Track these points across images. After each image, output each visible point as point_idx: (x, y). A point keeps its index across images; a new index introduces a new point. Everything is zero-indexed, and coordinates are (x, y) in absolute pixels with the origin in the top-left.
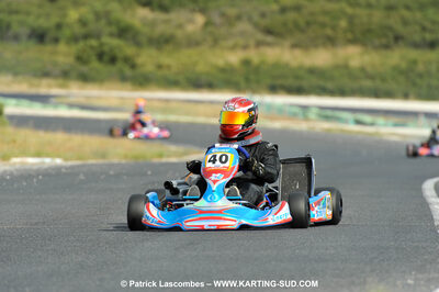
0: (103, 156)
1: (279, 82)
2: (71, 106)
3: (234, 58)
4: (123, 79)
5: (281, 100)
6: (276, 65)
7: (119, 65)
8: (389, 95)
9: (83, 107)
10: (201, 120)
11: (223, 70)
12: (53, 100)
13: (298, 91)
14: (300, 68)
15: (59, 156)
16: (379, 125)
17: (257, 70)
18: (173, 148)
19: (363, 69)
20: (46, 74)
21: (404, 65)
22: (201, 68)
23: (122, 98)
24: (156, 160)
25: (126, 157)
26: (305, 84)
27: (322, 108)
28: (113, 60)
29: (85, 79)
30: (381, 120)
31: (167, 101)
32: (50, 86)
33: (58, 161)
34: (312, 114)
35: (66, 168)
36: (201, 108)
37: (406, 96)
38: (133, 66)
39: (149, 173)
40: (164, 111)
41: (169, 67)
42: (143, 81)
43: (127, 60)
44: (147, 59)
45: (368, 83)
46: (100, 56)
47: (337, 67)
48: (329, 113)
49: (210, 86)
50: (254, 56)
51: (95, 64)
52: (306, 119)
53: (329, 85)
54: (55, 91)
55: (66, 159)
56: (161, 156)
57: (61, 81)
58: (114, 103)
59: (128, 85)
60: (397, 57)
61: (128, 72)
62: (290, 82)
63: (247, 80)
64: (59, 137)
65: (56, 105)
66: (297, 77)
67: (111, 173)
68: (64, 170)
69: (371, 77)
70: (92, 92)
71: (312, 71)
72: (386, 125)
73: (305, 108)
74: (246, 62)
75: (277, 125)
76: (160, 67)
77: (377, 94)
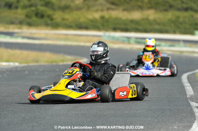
0: (37, 62)
1: (118, 26)
2: (23, 37)
3: (97, 15)
4: (47, 25)
5: (118, 34)
6: (116, 19)
7: (45, 19)
8: (167, 32)
9: (29, 38)
10: (82, 44)
11: (92, 21)
12: (15, 35)
13: (126, 30)
14: (127, 20)
15: (17, 62)
16: (162, 46)
17: (107, 21)
18: (69, 57)
19: (155, 20)
20: (12, 23)
21: (174, 18)
22: (82, 20)
23: (46, 34)
24: (61, 63)
25: (47, 62)
26: (129, 27)
27: (137, 38)
28: (42, 16)
29: (30, 25)
30: (163, 44)
31: (67, 35)
32: (14, 28)
33: (17, 64)
34: (132, 41)
35: (20, 67)
36: (82, 38)
37: (174, 32)
38: (52, 19)
39: (58, 70)
40: (66, 40)
41: (67, 20)
42: (56, 26)
43: (49, 16)
44: (58, 16)
45: (157, 27)
46: (37, 15)
47: (143, 19)
48: (140, 40)
49: (86, 28)
50: (106, 14)
51: (34, 18)
52: (129, 43)
53: (140, 28)
54: (16, 30)
55: (20, 63)
56: (63, 61)
57: (19, 26)
58: (43, 36)
59: (50, 28)
60: (170, 15)
61: (49, 22)
62: (123, 26)
63: (103, 25)
64: (17, 52)
65: (17, 37)
66: (126, 24)
67: (41, 70)
68: (19, 69)
69: (159, 24)
70: (33, 31)
71: (132, 21)
72: (165, 46)
73: (129, 38)
74: (102, 18)
75: (116, 46)
76: (63, 19)
77: (161, 32)
